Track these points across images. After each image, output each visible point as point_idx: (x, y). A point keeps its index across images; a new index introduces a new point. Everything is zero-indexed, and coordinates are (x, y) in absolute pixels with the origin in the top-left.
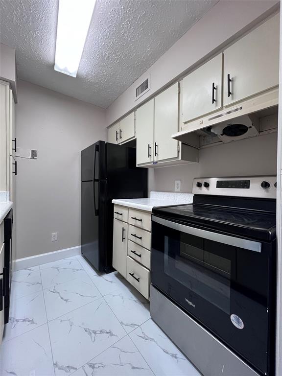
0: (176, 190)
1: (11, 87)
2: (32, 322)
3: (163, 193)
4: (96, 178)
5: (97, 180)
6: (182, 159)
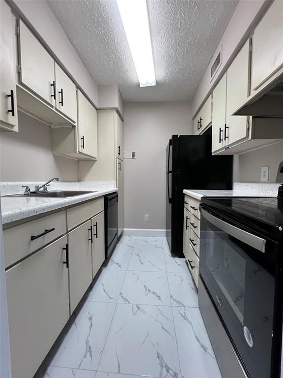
0: (262, 179)
1: (117, 111)
2: (120, 266)
3: (247, 184)
4: (169, 170)
5: (171, 172)
6: (252, 138)
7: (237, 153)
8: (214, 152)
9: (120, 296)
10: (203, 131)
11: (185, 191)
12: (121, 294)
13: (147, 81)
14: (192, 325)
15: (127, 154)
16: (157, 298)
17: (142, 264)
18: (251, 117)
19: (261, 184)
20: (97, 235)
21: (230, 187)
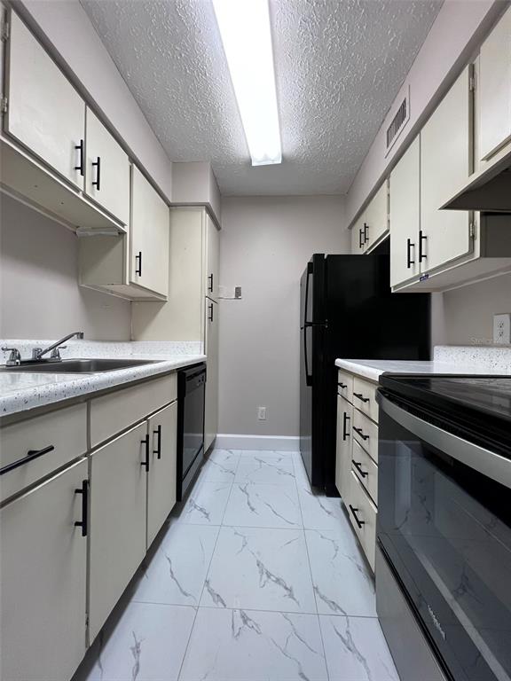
0: (497, 339)
1: (209, 210)
2: (207, 515)
3: (463, 349)
4: (308, 321)
5: (310, 324)
7: (438, 290)
8: (395, 287)
9: (206, 588)
10: (369, 249)
11: (339, 362)
12: (207, 582)
13: (266, 155)
14: (366, 666)
15: (227, 291)
16: (286, 592)
17: (253, 510)
18: (478, 214)
19: (494, 350)
20: (159, 452)
21: (425, 355)
